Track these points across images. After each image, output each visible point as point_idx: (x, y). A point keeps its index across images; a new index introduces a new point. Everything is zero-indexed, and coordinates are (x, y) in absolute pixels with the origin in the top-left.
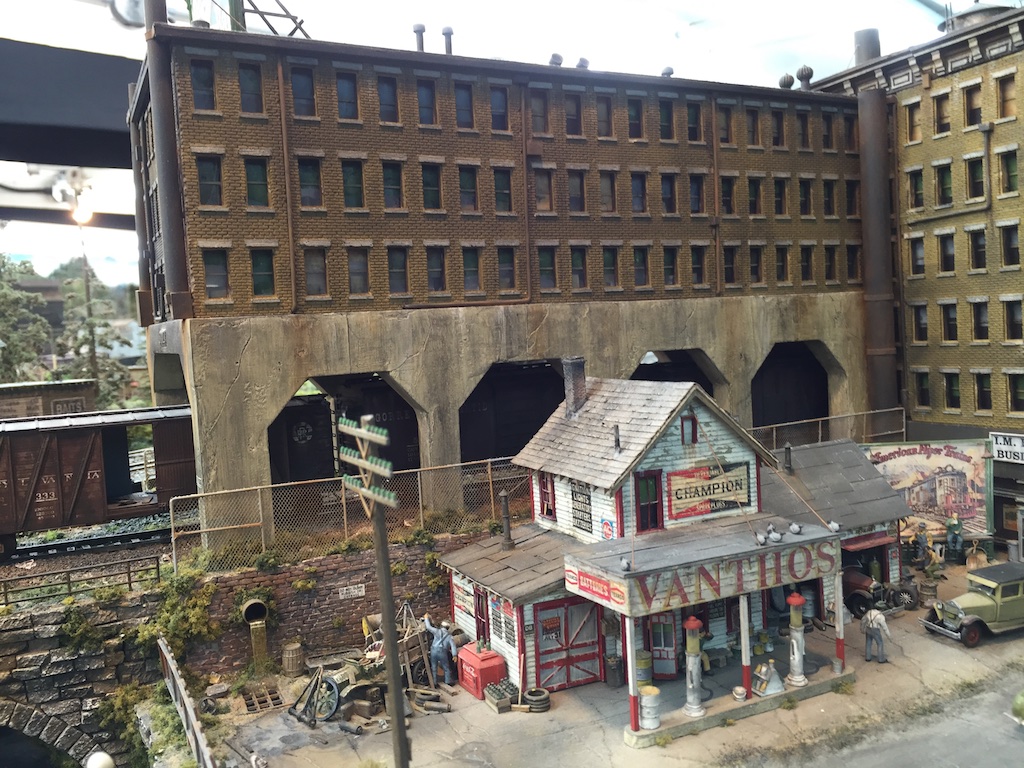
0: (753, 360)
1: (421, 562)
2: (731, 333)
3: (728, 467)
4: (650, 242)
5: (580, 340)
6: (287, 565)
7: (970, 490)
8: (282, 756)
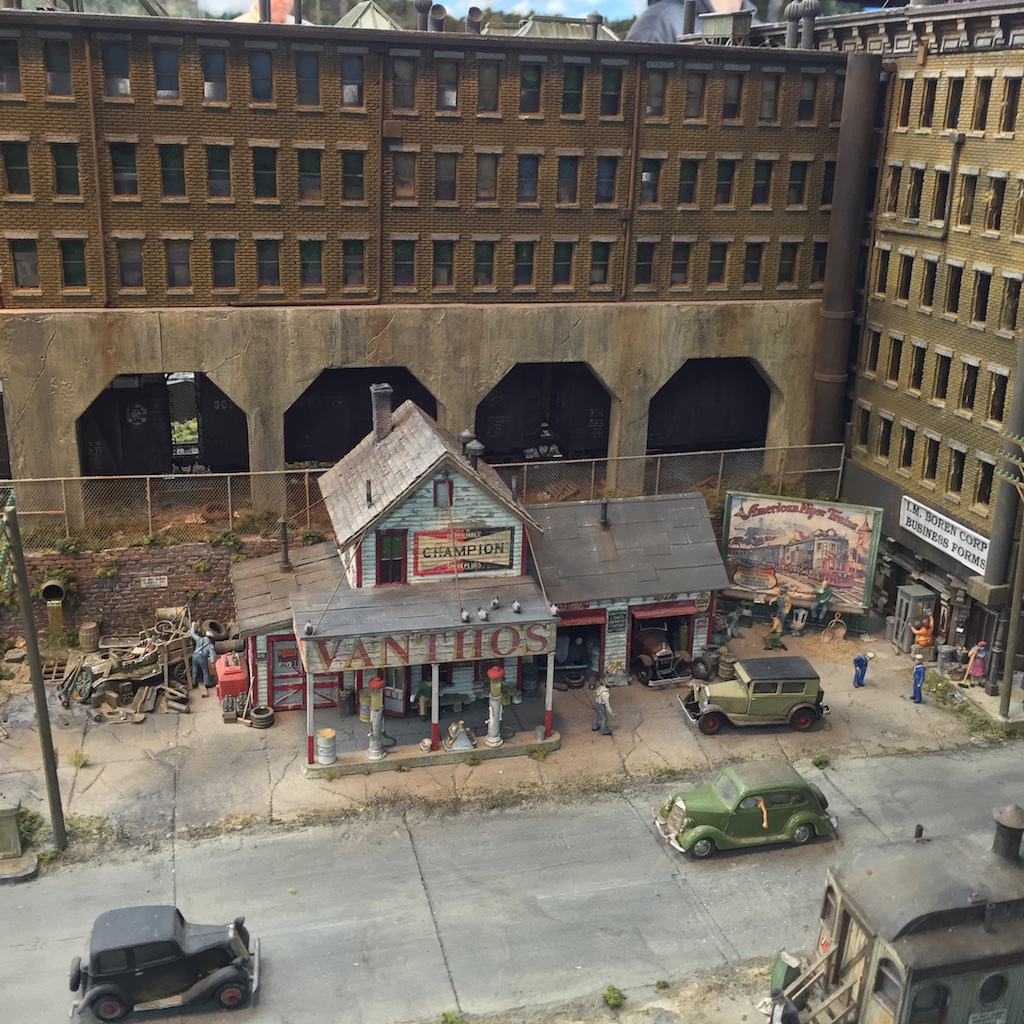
0: (655, 376)
1: (227, 562)
2: (629, 345)
3: (487, 531)
4: (537, 238)
5: (431, 348)
6: (89, 552)
7: (850, 559)
8: (26, 730)
